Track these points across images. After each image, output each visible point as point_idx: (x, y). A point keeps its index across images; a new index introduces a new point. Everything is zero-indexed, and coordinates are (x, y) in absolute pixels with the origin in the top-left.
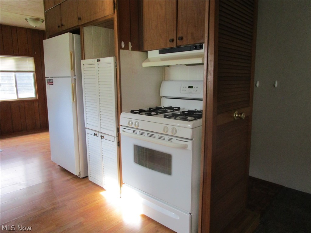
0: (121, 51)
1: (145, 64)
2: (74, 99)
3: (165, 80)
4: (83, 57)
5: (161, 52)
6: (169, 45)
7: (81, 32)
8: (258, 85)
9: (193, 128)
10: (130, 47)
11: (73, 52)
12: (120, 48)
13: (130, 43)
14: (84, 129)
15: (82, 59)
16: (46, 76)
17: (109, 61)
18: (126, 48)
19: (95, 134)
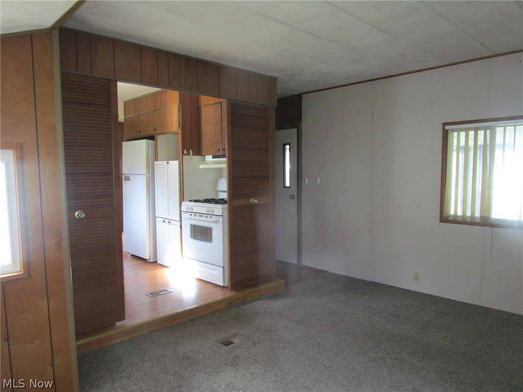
0: (184, 156)
1: (202, 166)
2: (148, 193)
3: (222, 178)
4: (156, 159)
5: (214, 157)
6: (217, 154)
7: (156, 139)
8: (307, 182)
9: (223, 209)
10: (191, 153)
11: (149, 155)
12: (183, 154)
13: (191, 150)
14: (155, 217)
15: (156, 161)
16: (123, 173)
17: (175, 164)
18: (188, 154)
19: (164, 221)
